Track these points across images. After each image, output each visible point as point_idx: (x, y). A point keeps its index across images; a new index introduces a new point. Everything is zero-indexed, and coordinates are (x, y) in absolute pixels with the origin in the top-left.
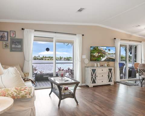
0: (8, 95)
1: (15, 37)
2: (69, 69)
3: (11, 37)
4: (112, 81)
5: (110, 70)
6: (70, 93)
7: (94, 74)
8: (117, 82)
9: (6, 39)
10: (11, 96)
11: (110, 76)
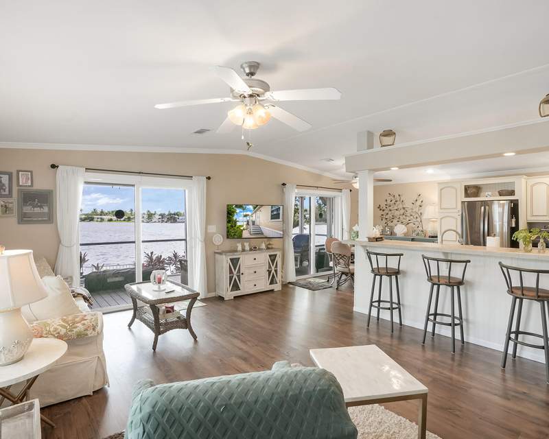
0: (49, 334)
1: (32, 185)
2: (175, 255)
3: (21, 186)
4: (277, 283)
5: (273, 258)
6: (178, 318)
7: (235, 269)
8: (289, 283)
9: (7, 192)
10: (54, 336)
11: (273, 271)
